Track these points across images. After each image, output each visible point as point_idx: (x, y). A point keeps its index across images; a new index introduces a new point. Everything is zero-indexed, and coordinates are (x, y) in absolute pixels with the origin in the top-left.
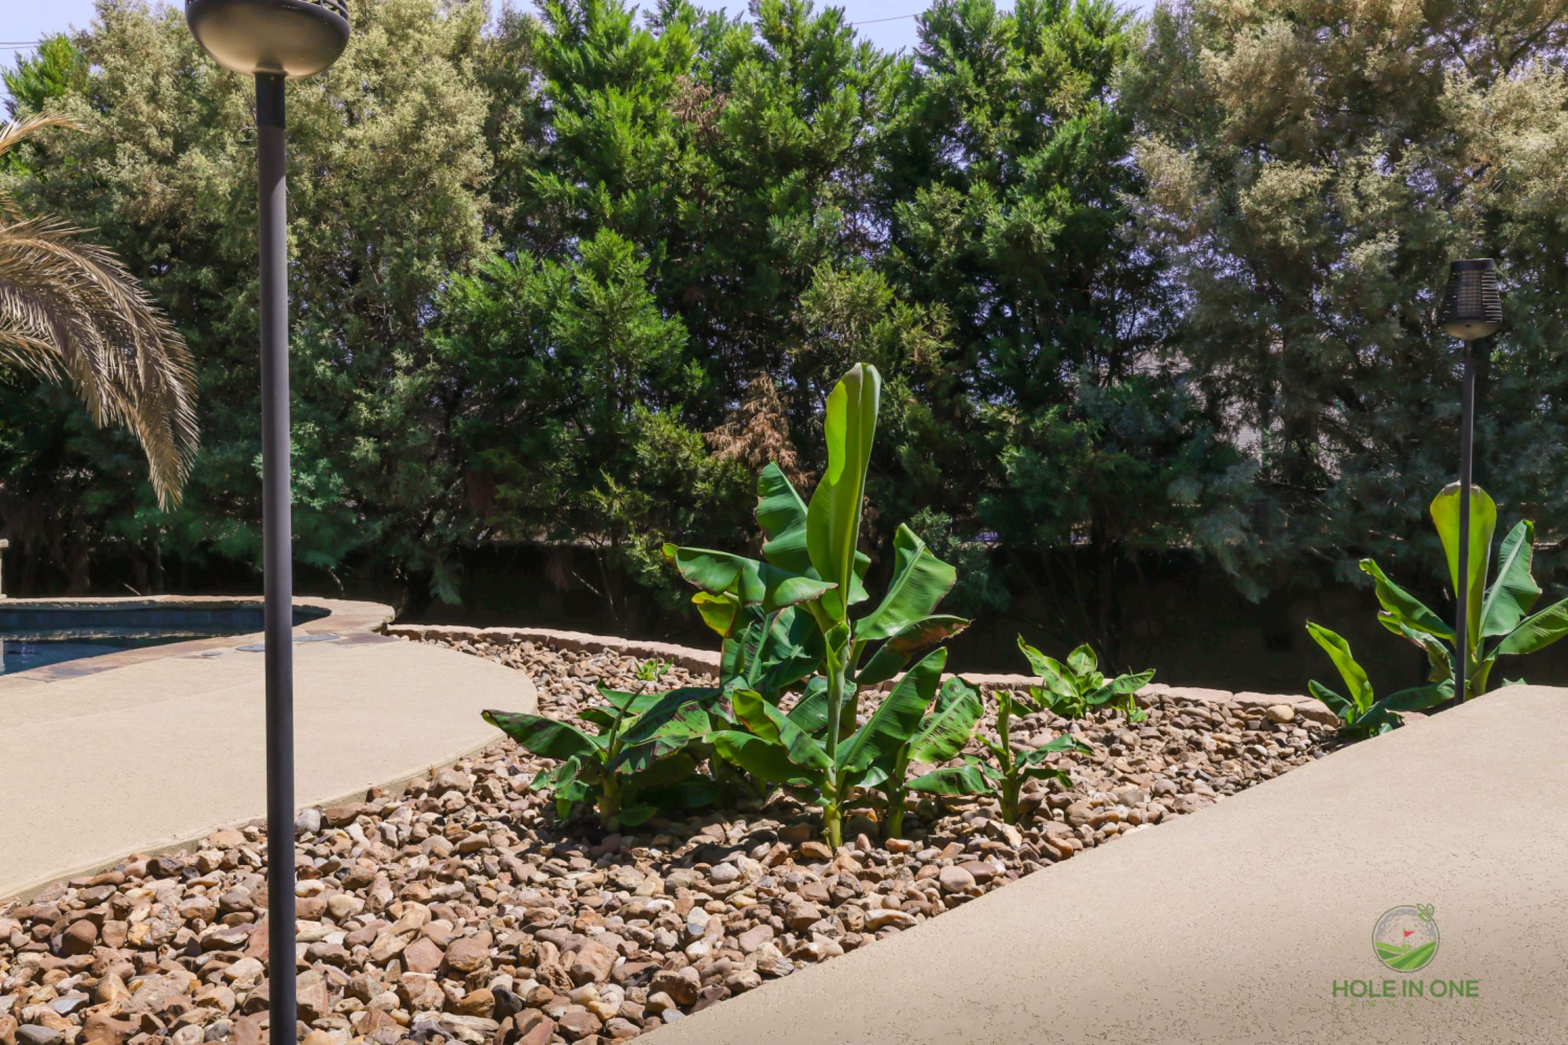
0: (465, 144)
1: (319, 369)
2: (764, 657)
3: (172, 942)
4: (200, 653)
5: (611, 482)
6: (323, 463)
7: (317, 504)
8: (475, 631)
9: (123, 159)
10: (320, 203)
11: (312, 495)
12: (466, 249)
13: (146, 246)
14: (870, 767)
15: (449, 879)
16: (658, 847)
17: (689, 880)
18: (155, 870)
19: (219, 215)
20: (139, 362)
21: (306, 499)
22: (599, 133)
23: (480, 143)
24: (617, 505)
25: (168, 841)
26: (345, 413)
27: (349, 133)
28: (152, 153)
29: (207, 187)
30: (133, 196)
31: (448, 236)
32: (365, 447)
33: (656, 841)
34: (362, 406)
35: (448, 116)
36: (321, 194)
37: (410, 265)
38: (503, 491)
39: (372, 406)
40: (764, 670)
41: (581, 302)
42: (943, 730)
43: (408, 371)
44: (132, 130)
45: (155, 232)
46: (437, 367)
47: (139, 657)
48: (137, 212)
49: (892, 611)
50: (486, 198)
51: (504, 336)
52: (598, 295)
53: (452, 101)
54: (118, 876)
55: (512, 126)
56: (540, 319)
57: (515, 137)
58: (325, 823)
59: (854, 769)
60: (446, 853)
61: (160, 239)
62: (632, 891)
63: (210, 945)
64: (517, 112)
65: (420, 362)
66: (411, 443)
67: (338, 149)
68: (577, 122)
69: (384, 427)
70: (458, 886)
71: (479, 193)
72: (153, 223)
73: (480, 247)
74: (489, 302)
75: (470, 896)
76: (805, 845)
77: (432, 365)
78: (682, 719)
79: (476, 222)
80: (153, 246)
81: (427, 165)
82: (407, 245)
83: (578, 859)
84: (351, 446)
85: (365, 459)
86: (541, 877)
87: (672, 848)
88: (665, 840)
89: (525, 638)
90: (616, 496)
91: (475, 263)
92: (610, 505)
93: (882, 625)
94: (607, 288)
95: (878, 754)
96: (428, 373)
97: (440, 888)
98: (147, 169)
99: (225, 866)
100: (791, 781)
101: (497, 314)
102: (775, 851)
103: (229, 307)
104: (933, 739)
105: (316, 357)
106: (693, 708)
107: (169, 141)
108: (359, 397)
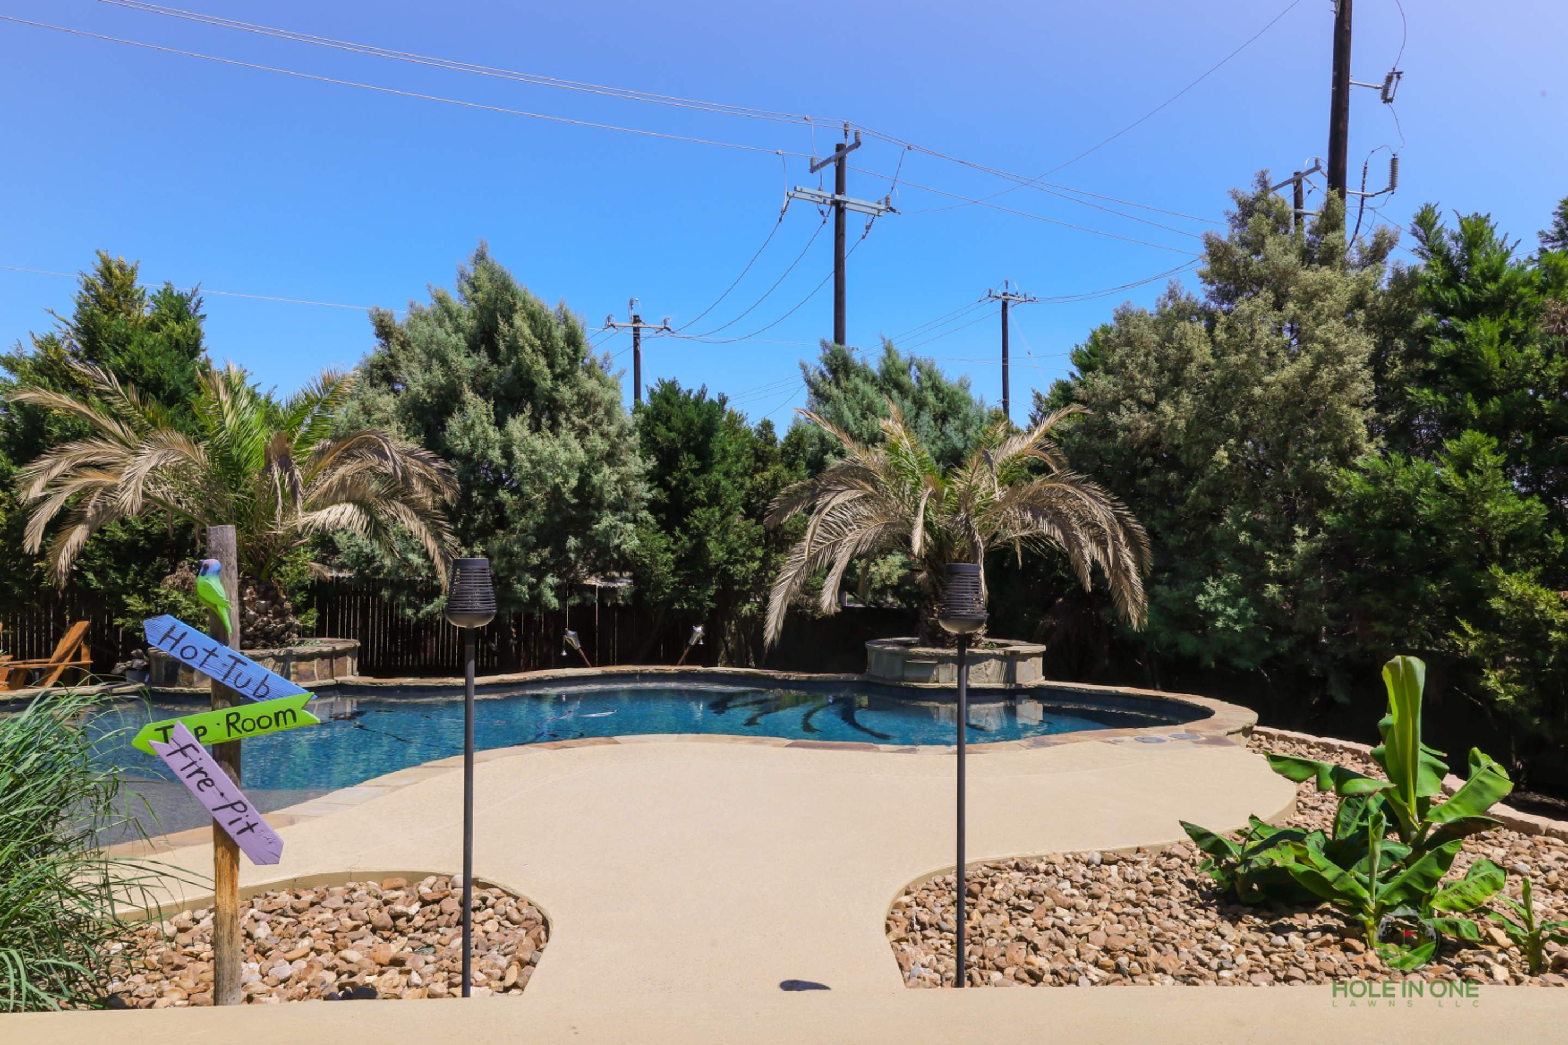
0: (1354, 375)
1: (1242, 538)
2: (1362, 819)
3: (1007, 902)
4: (1111, 739)
5: (1467, 627)
6: (1243, 601)
7: (1238, 628)
8: (1312, 739)
9: (1123, 411)
10: (1244, 427)
11: (1236, 622)
12: (1355, 449)
13: (1139, 460)
14: (1399, 904)
15: (1136, 906)
16: (1261, 918)
17: (1255, 939)
18: (1017, 868)
19: (1179, 440)
20: (1110, 551)
21: (1231, 624)
22: (1470, 354)
23: (1367, 374)
24: (1473, 645)
25: (1030, 854)
26: (1262, 567)
27: (1267, 379)
28: (1141, 403)
29: (1171, 426)
30: (1130, 431)
31: (1338, 441)
32: (1273, 590)
33: (1262, 914)
34: (1271, 563)
35: (1340, 358)
36: (1245, 422)
37: (1308, 465)
38: (1378, 627)
39: (1278, 563)
40: (1358, 827)
41: (1443, 488)
42: (1460, 892)
43: (1304, 538)
44: (1131, 392)
45: (1144, 451)
46: (1326, 536)
47: (1080, 737)
48: (1132, 441)
49: (1455, 806)
50: (1372, 412)
51: (1379, 514)
52: (1457, 483)
53: (1342, 347)
54: (1002, 866)
55: (1396, 355)
56: (1408, 500)
57: (1398, 363)
58: (1102, 862)
59: (1387, 902)
60: (1148, 891)
61: (1146, 455)
62: (1223, 937)
63: (1019, 908)
64: (1401, 344)
65: (1313, 532)
66: (1306, 589)
67: (1258, 391)
68: (1451, 346)
69: (1289, 576)
70: (1139, 911)
71: (1365, 409)
72: (1140, 448)
73: (1367, 447)
74: (1371, 489)
75: (1143, 918)
76: (1347, 940)
77: (1321, 535)
78: (1279, 848)
79: (1362, 431)
80: (1143, 459)
81: (1322, 395)
82: (1306, 451)
83: (1213, 914)
84: (1263, 589)
85: (1273, 598)
86: (1183, 916)
87: (1270, 920)
88: (1268, 915)
89: (1346, 750)
90: (1473, 639)
91: (1359, 461)
92: (1467, 646)
93: (1444, 814)
94: (1466, 477)
95: (1406, 897)
96: (1320, 540)
97: (1129, 909)
98: (1137, 415)
99: (1047, 873)
100: (1336, 900)
101: (1375, 497)
102: (1324, 938)
103: (1187, 496)
104: (1450, 897)
105: (1240, 529)
106: (1286, 844)
107: (1153, 395)
108: (1270, 557)
